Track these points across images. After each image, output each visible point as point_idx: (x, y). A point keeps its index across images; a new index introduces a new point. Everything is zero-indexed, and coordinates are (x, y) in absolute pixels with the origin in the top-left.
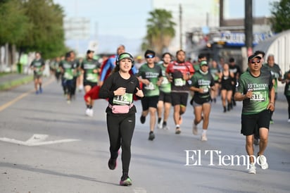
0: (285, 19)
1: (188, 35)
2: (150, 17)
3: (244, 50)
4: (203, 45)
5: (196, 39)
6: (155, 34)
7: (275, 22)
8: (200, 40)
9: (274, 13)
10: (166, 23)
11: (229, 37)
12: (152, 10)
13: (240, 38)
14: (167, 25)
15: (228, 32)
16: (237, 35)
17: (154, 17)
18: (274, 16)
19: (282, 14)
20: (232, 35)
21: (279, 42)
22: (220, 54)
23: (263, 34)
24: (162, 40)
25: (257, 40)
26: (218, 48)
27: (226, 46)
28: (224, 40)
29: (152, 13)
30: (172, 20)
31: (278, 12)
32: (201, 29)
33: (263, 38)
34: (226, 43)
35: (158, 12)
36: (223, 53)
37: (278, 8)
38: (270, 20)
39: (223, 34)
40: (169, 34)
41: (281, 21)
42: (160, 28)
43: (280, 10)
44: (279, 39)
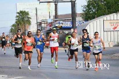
1: (39, 23)
2: (18, 15)
3: (72, 30)
4: (48, 28)
5: (43, 25)
6: (21, 24)
7: (85, 15)
8: (47, 25)
9: (84, 11)
10: (26, 18)
12: (19, 11)
13: (69, 24)
14: (27, 19)
15: (62, 21)
16: (67, 23)
17: (20, 15)
18: (84, 12)
19: (88, 11)
20: (64, 23)
21: (90, 25)
22: (58, 32)
23: (80, 21)
24: (25, 26)
25: (77, 26)
27: (62, 28)
28: (61, 25)
29: (18, 13)
30: (29, 16)
32: (46, 20)
33: (80, 24)
34: (62, 26)
35: (21, 12)
36: (60, 32)
37: (85, 8)
39: (59, 22)
40: (28, 23)
41: (88, 15)
42: (23, 21)
43: (87, 9)
44: (90, 24)
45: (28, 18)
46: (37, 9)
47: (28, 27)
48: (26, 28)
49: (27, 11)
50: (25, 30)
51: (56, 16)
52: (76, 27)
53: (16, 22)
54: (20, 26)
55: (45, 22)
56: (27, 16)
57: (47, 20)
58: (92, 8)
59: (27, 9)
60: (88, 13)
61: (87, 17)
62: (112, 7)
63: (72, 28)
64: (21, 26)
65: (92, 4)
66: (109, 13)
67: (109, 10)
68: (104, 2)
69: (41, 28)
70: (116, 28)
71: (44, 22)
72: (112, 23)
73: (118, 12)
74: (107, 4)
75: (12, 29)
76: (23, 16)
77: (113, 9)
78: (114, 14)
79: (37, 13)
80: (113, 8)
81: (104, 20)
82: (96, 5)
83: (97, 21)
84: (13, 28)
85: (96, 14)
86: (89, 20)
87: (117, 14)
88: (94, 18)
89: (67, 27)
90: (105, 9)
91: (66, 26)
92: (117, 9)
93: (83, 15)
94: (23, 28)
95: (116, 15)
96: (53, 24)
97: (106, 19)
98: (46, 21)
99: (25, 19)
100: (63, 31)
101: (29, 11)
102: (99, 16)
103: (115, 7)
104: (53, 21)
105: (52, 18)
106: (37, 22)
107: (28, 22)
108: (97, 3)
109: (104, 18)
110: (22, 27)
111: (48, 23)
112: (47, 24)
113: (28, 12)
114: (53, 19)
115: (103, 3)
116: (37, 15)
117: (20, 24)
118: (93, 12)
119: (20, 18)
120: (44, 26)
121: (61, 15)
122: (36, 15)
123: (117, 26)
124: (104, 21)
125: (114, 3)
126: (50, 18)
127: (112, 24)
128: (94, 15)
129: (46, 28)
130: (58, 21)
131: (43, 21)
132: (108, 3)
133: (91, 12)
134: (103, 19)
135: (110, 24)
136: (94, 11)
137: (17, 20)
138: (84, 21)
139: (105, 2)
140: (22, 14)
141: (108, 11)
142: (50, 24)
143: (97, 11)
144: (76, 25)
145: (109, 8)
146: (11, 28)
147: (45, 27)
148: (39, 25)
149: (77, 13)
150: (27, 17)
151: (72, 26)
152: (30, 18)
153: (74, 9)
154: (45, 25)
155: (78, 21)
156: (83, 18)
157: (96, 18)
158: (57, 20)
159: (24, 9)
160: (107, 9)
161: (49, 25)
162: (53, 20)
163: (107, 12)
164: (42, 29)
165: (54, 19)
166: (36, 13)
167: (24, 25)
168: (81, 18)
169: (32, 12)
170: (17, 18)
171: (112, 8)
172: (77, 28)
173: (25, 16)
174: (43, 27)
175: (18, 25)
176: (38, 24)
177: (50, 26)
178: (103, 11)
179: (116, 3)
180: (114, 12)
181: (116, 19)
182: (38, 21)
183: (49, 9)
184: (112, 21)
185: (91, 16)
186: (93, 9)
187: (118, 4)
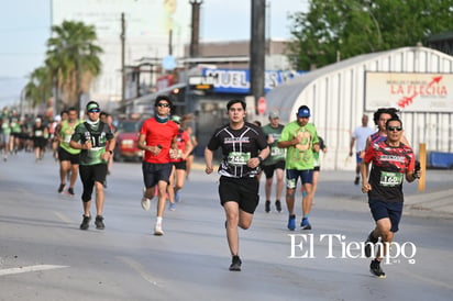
0: (317, 44)
1: (130, 71)
2: (55, 35)
3: (250, 102)
4: (164, 90)
5: (145, 78)
6: (64, 70)
7: (299, 49)
8: (159, 80)
9: (295, 33)
10: (84, 49)
11: (217, 76)
12: (58, 23)
13: (237, 80)
14: (88, 52)
15: (213, 67)
16: (232, 73)
17: (63, 37)
18: (296, 39)
19: (312, 36)
20: (220, 73)
21: (314, 87)
22: (199, 108)
23: (281, 71)
24: (78, 79)
25: (267, 86)
26: (196, 97)
27: (211, 93)
28: (210, 81)
29: (57, 29)
30: (95, 43)
31: (304, 31)
32: (156, 59)
33: (279, 80)
34: (212, 86)
35: (68, 26)
36: (203, 106)
37: (303, 23)
38: (289, 45)
39: (205, 70)
40: (91, 69)
41: (310, 48)
42: (71, 58)
43: (308, 27)
44: (315, 82)
45: (92, 48)
46: (126, 18)
47: (89, 83)
48: (84, 85)
49: (87, 22)
50: (79, 93)
51: (194, 48)
52: (265, 92)
53: (47, 62)
54: (61, 78)
55: (152, 65)
56: (89, 41)
57: (161, 59)
58: (327, 24)
59: (92, 15)
60: (311, 43)
61: (306, 58)
62: (400, 26)
63: (251, 92)
64: (65, 78)
65: (327, 8)
66: (388, 46)
67: (387, 34)
68: (371, 5)
69: (139, 88)
70: (407, 101)
71: (148, 68)
72: (394, 82)
73: (419, 44)
74: (379, 14)
75: (31, 85)
76: (76, 39)
77: (401, 32)
78: (405, 50)
79: (123, 33)
80: (404, 28)
81: (367, 69)
82: (340, 14)
83: (341, 71)
84: (37, 82)
85: (338, 47)
86: (313, 66)
87: (414, 51)
88: (331, 60)
89: (230, 88)
90: (373, 29)
91: (226, 86)
92: (415, 34)
93: (293, 49)
94: (71, 84)
95: (411, 54)
96: (182, 74)
97: (373, 68)
98: (156, 65)
99: (81, 52)
100: (216, 102)
101: (97, 25)
102: (350, 53)
103: (412, 24)
104: (181, 66)
105: (179, 52)
106: (124, 67)
107: (91, 64)
108: (344, 6)
109: (367, 63)
110: (68, 81)
111: (164, 71)
112: (159, 76)
113: (92, 27)
114: (181, 59)
115: (365, 9)
116: (126, 42)
117: (60, 71)
118: (330, 39)
119: (61, 46)
120: (148, 82)
121: (212, 46)
122: (119, 41)
123: (412, 93)
124: (365, 73)
125: (407, 8)
126: (171, 53)
127: (396, 88)
128: (331, 50)
129: (154, 90)
130: (200, 65)
131: (147, 64)
132: (385, 8)
133: (324, 39)
134: (365, 66)
135: (389, 86)
136: (332, 35)
137: (53, 55)
138: (294, 68)
139: (374, 6)
140: (72, 33)
141: (384, 38)
142: (171, 76)
143: (345, 35)
144: (264, 84)
145: (387, 27)
146: (27, 81)
147: (151, 86)
148: (131, 77)
149: (269, 40)
150: (87, 46)
151: (248, 86)
152: (100, 50)
153: (260, 26)
154: (151, 77)
155: (273, 68)
156: (290, 58)
157: (339, 64)
158: (198, 63)
159: (79, 14)
160: (382, 31)
161: (166, 78)
162: (182, 62)
163: (379, 40)
164: (141, 91)
165: (185, 58)
166: (120, 31)
167: (74, 74)
168: (284, 58)
169: (107, 28)
170: (52, 48)
171: (398, 28)
172: (267, 96)
173: (80, 41)
174: (144, 84)
175: (55, 72)
176: (128, 74)
177: (171, 83)
178: (366, 37)
179: (413, 10)
180: (406, 44)
181: (410, 69)
182: (127, 63)
183: (171, 20)
184: (395, 77)
185: (322, 52)
186: (331, 28)
187: (420, 16)
